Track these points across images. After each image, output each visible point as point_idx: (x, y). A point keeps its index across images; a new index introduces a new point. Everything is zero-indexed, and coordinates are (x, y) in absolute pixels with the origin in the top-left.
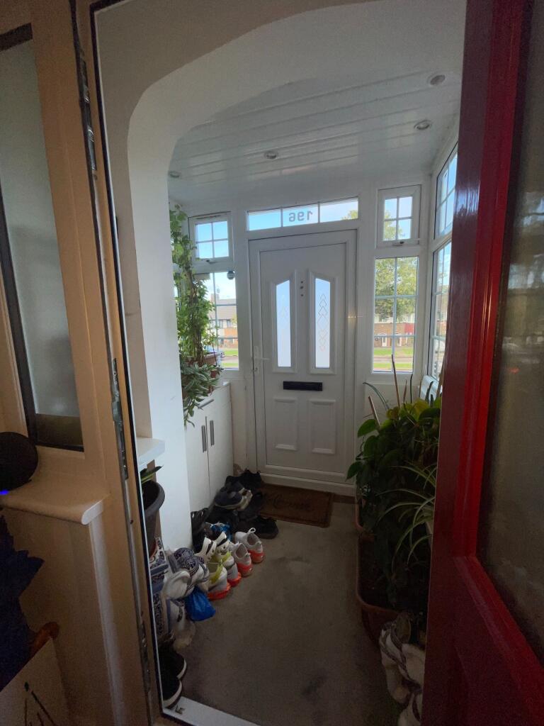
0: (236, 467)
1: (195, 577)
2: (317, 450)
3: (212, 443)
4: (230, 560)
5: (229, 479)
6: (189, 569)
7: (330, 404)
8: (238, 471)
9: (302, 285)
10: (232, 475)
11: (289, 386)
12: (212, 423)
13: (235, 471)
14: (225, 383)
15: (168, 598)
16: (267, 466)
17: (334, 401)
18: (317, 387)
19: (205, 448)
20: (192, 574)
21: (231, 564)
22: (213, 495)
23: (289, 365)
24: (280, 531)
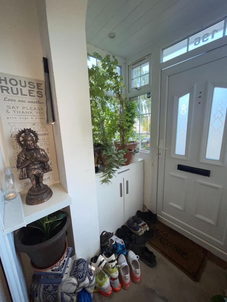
0: (144, 206)
1: (82, 285)
2: (198, 216)
3: (127, 193)
4: (116, 274)
5: (138, 212)
6: (77, 279)
7: (217, 188)
8: (145, 209)
9: (200, 95)
10: (141, 210)
11: (181, 168)
12: (127, 182)
13: (144, 209)
14: (140, 160)
15: (63, 291)
16: (163, 212)
17: (220, 187)
18: (206, 173)
19: (121, 196)
20: (79, 283)
21: (115, 277)
22: (127, 219)
23: (184, 154)
24: (158, 264)
